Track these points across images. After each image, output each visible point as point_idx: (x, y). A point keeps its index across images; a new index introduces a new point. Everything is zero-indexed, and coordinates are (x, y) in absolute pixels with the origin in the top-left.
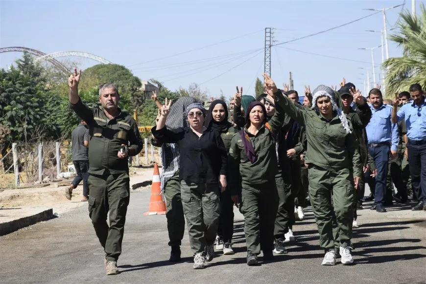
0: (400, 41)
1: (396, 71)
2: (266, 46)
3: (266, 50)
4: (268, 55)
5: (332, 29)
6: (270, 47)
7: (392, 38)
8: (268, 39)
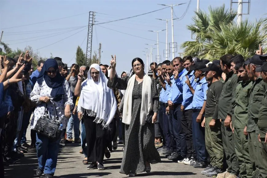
0: (194, 30)
1: (191, 50)
2: (90, 25)
3: (90, 27)
4: (90, 31)
5: (136, 16)
6: (92, 25)
7: (189, 28)
8: (91, 19)
